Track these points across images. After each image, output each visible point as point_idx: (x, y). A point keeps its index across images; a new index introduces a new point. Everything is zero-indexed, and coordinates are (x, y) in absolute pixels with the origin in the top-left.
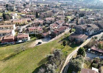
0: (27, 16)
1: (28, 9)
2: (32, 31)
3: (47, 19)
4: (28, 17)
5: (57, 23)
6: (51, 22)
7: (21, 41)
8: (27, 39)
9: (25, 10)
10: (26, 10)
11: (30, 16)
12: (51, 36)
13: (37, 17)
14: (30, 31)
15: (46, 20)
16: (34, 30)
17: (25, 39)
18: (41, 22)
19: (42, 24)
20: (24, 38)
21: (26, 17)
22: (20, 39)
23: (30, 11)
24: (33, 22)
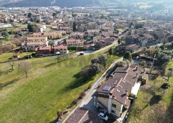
0: (61, 28)
1: (60, 20)
2: (70, 43)
3: (89, 31)
4: (63, 29)
5: (102, 36)
6: (95, 35)
7: (58, 53)
8: (65, 51)
9: (55, 22)
10: (57, 22)
11: (65, 28)
12: (94, 48)
13: (75, 30)
14: (68, 44)
15: (87, 33)
16: (72, 43)
17: (63, 51)
18: (82, 34)
19: (82, 37)
20: (62, 50)
21: (59, 30)
22: (57, 50)
23: (63, 22)
24: (70, 36)
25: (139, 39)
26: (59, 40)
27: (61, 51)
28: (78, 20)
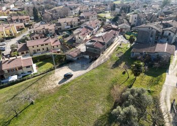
0: (14, 18)
1: (12, 6)
2: (36, 48)
4: (17, 20)
5: (87, 27)
7: (14, 78)
8: (29, 69)
9: (4, 8)
10: (7, 9)
11: (20, 17)
12: (87, 57)
13: (37, 19)
14: (31, 50)
17: (25, 70)
18: (51, 27)
20: (21, 68)
22: (12, 72)
23: (16, 9)
24: (32, 30)
25: (167, 33)
26: (14, 42)
27: (21, 71)
28: (38, 4)
